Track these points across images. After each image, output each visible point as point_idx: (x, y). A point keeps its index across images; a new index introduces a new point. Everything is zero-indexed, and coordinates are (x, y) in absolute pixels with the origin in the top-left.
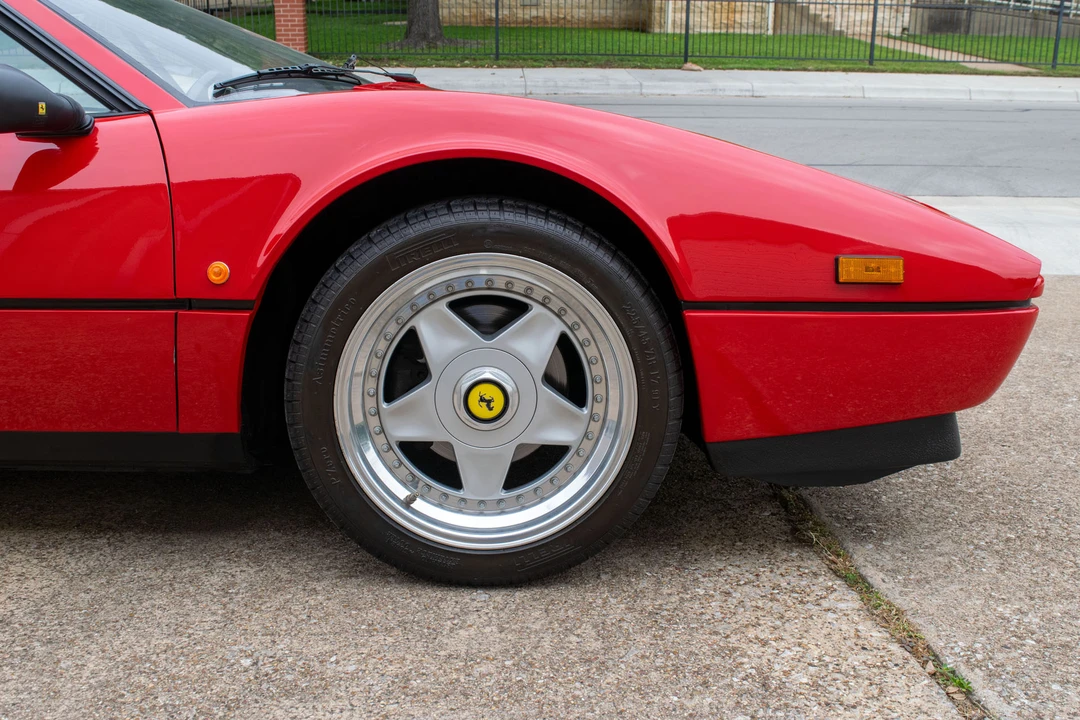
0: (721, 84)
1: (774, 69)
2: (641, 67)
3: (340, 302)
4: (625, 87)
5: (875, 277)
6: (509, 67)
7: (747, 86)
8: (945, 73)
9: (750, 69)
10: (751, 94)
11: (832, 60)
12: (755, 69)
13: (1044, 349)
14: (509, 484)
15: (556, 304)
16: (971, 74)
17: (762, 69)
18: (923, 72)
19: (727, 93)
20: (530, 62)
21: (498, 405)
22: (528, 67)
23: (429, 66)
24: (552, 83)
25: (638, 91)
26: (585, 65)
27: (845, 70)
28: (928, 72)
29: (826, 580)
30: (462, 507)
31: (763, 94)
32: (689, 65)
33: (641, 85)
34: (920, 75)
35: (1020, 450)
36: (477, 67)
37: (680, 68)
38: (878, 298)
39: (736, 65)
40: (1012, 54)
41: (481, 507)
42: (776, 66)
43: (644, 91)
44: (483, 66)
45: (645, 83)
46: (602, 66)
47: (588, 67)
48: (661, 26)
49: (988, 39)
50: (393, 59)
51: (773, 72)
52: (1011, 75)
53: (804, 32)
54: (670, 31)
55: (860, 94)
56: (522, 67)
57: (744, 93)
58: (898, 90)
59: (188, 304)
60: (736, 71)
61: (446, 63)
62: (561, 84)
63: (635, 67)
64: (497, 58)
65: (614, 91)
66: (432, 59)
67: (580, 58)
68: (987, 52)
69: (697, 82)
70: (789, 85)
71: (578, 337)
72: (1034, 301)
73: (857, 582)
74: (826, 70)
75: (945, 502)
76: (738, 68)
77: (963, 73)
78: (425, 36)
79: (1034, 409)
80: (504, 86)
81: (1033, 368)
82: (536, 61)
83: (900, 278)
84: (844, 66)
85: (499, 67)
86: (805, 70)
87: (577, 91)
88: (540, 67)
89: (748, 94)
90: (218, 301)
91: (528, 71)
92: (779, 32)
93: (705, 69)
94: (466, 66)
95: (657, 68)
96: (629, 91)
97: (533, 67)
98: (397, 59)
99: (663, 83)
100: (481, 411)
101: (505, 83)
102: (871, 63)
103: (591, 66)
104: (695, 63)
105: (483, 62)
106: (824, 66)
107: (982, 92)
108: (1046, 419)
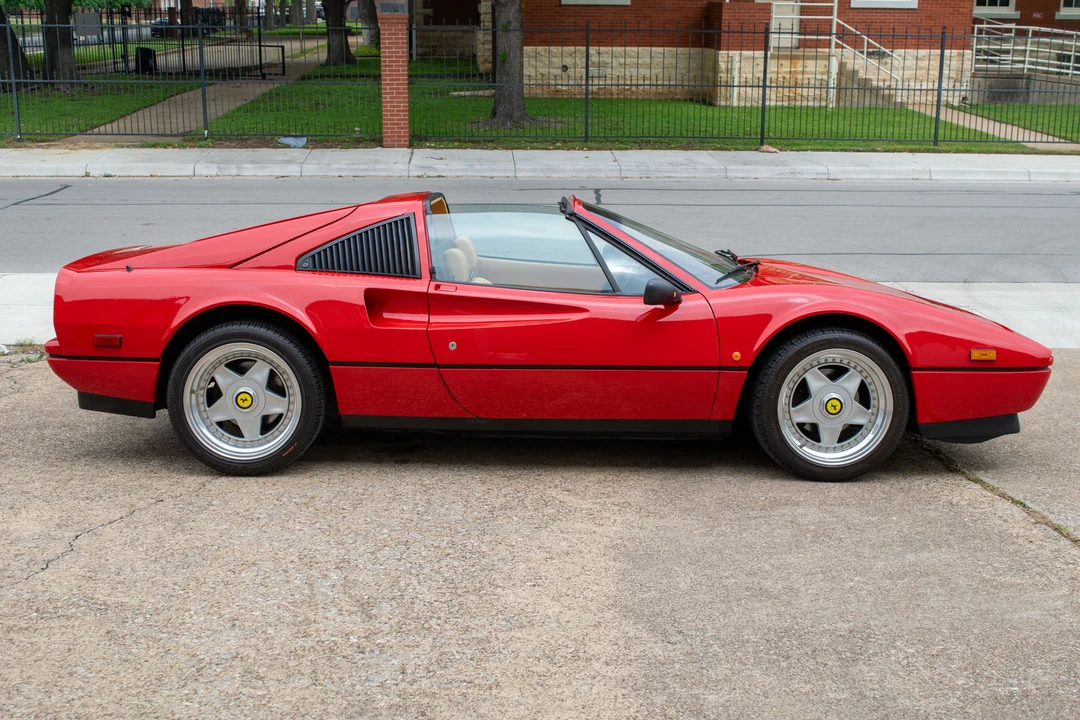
0: (799, 168)
1: (845, 151)
2: (721, 149)
3: (782, 368)
4: (711, 170)
5: (984, 358)
6: (598, 149)
7: (822, 169)
8: (1006, 153)
9: (823, 150)
10: (827, 176)
11: (898, 142)
12: (827, 150)
13: (1072, 396)
14: (839, 441)
15: (859, 369)
16: (1030, 153)
17: (834, 150)
18: (985, 153)
19: (805, 176)
20: (617, 145)
21: (838, 408)
22: (616, 149)
23: (525, 148)
24: (644, 168)
25: (723, 174)
26: (668, 147)
27: (911, 151)
28: (990, 152)
29: (965, 482)
30: (819, 449)
31: (839, 177)
32: (765, 147)
33: (726, 169)
34: (982, 155)
35: (1051, 441)
36: (569, 149)
37: (757, 150)
38: (978, 366)
39: (810, 147)
40: (1070, 130)
41: (827, 450)
42: (847, 147)
43: (729, 174)
44: (574, 149)
45: (730, 168)
46: (684, 148)
47: (671, 149)
48: (726, 100)
49: (1047, 109)
50: (489, 141)
51: (843, 153)
52: (1068, 154)
53: (867, 104)
54: (735, 104)
55: (927, 177)
56: (611, 149)
57: (819, 177)
58: (963, 172)
59: (723, 368)
60: (809, 152)
61: (539, 145)
62: (653, 168)
63: (715, 149)
64: (586, 140)
65: (701, 175)
66: (526, 141)
67: (662, 140)
68: (1046, 126)
69: (777, 165)
70: (860, 168)
71: (867, 381)
72: (1050, 367)
73: (977, 481)
74: (894, 151)
75: (1013, 459)
76: (812, 150)
77: (1022, 153)
78: (510, 116)
79: (1060, 424)
80: (601, 170)
81: (1063, 405)
82: (621, 143)
83: (994, 358)
84: (910, 147)
85: (590, 149)
86: (874, 151)
87: (667, 175)
88: (627, 149)
89: (824, 176)
90: (736, 367)
91: (618, 154)
92: (842, 104)
93: (780, 150)
94: (558, 148)
95: (736, 149)
96: (715, 174)
97: (621, 149)
98: (493, 141)
99: (746, 167)
100: (832, 410)
101: (602, 167)
102: (935, 144)
103: (674, 149)
104: (770, 144)
105: (574, 144)
106: (892, 147)
107: (1041, 174)
108: (1065, 429)
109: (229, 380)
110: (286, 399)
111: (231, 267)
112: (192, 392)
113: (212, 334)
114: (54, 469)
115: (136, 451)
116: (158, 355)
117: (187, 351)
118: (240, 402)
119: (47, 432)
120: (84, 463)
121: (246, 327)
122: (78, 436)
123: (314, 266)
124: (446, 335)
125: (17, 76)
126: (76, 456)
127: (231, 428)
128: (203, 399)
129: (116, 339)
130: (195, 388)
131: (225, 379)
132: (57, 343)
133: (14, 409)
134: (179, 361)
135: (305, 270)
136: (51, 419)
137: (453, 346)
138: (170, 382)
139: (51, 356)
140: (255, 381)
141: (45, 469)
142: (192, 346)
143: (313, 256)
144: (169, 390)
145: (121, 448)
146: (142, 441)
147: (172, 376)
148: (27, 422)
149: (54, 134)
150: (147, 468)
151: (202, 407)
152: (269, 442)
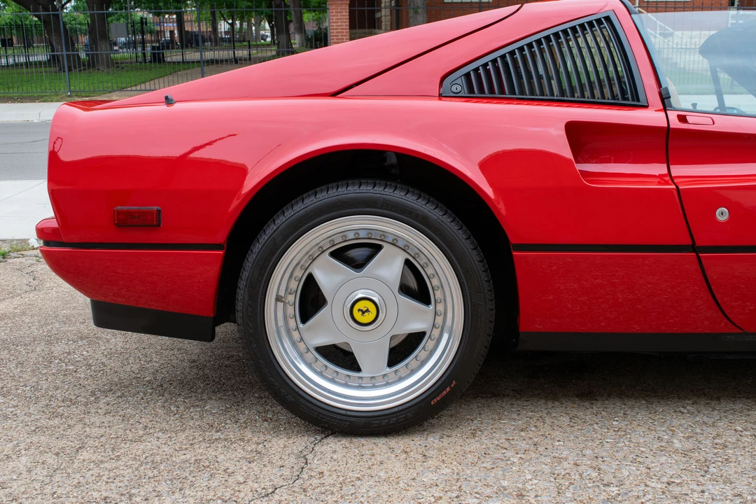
109: (338, 279)
110: (432, 307)
111: (335, 94)
112: (278, 299)
113: (311, 202)
114: (56, 421)
115: (181, 382)
116: (221, 237)
117: (269, 231)
118: (358, 315)
119: (58, 349)
120: (105, 408)
121: (370, 188)
122: (99, 355)
123: (471, 90)
124: (711, 197)
125: (67, 50)
126: (93, 393)
127: (341, 357)
128: (293, 310)
129: (151, 213)
130: (282, 293)
131: (329, 276)
132: (55, 224)
133: (24, 313)
134: (257, 248)
135: (456, 96)
136: (66, 328)
137: (722, 214)
138: (242, 284)
139: (47, 243)
140: (379, 279)
141: (43, 422)
142: (278, 222)
143: (467, 75)
144: (239, 297)
145: (159, 377)
146: (186, 364)
147: (245, 274)
148: (36, 333)
149: (94, 91)
150: (202, 417)
151: (292, 323)
152: (401, 379)
